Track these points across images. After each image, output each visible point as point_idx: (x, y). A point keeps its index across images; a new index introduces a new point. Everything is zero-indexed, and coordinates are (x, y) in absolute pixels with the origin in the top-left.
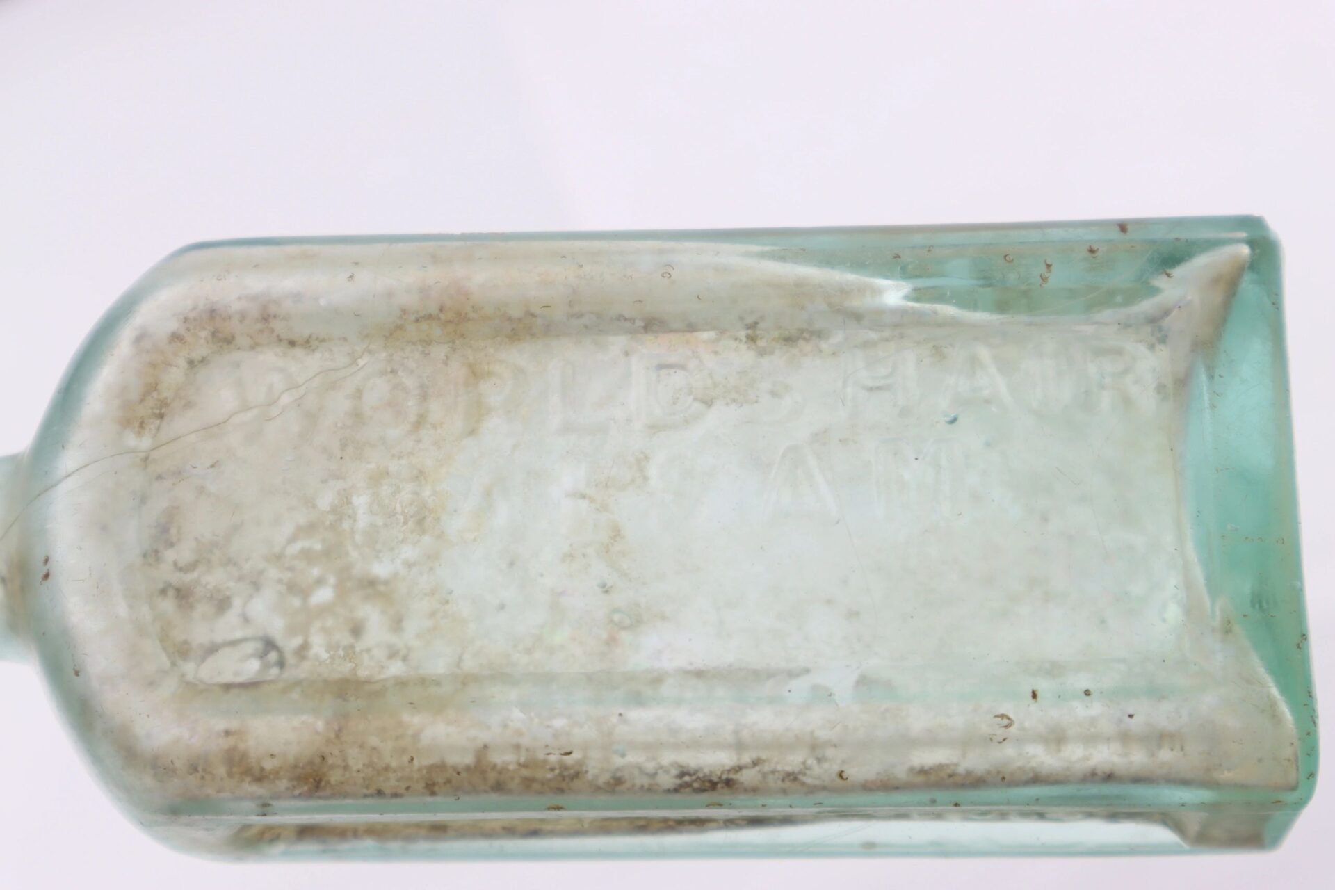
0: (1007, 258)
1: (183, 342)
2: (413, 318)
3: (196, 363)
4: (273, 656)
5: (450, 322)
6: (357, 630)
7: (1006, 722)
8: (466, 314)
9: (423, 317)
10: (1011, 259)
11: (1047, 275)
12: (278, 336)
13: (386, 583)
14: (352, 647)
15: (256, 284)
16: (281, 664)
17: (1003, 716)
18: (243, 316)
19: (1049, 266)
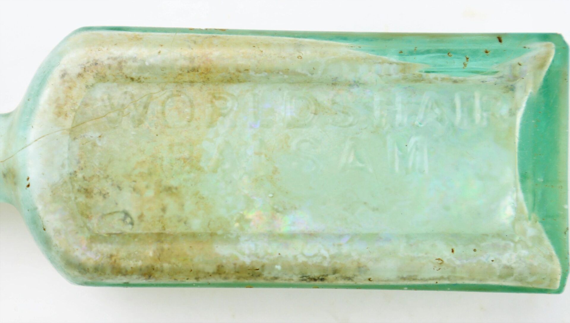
0: (449, 54)
1: (83, 77)
2: (186, 71)
3: (89, 87)
4: (128, 220)
5: (203, 73)
6: (164, 210)
7: (440, 262)
8: (210, 69)
9: (191, 70)
10: (451, 55)
11: (466, 63)
12: (126, 76)
13: (176, 188)
14: (162, 216)
15: (116, 52)
16: (132, 224)
17: (439, 259)
18: (110, 67)
19: (467, 59)
